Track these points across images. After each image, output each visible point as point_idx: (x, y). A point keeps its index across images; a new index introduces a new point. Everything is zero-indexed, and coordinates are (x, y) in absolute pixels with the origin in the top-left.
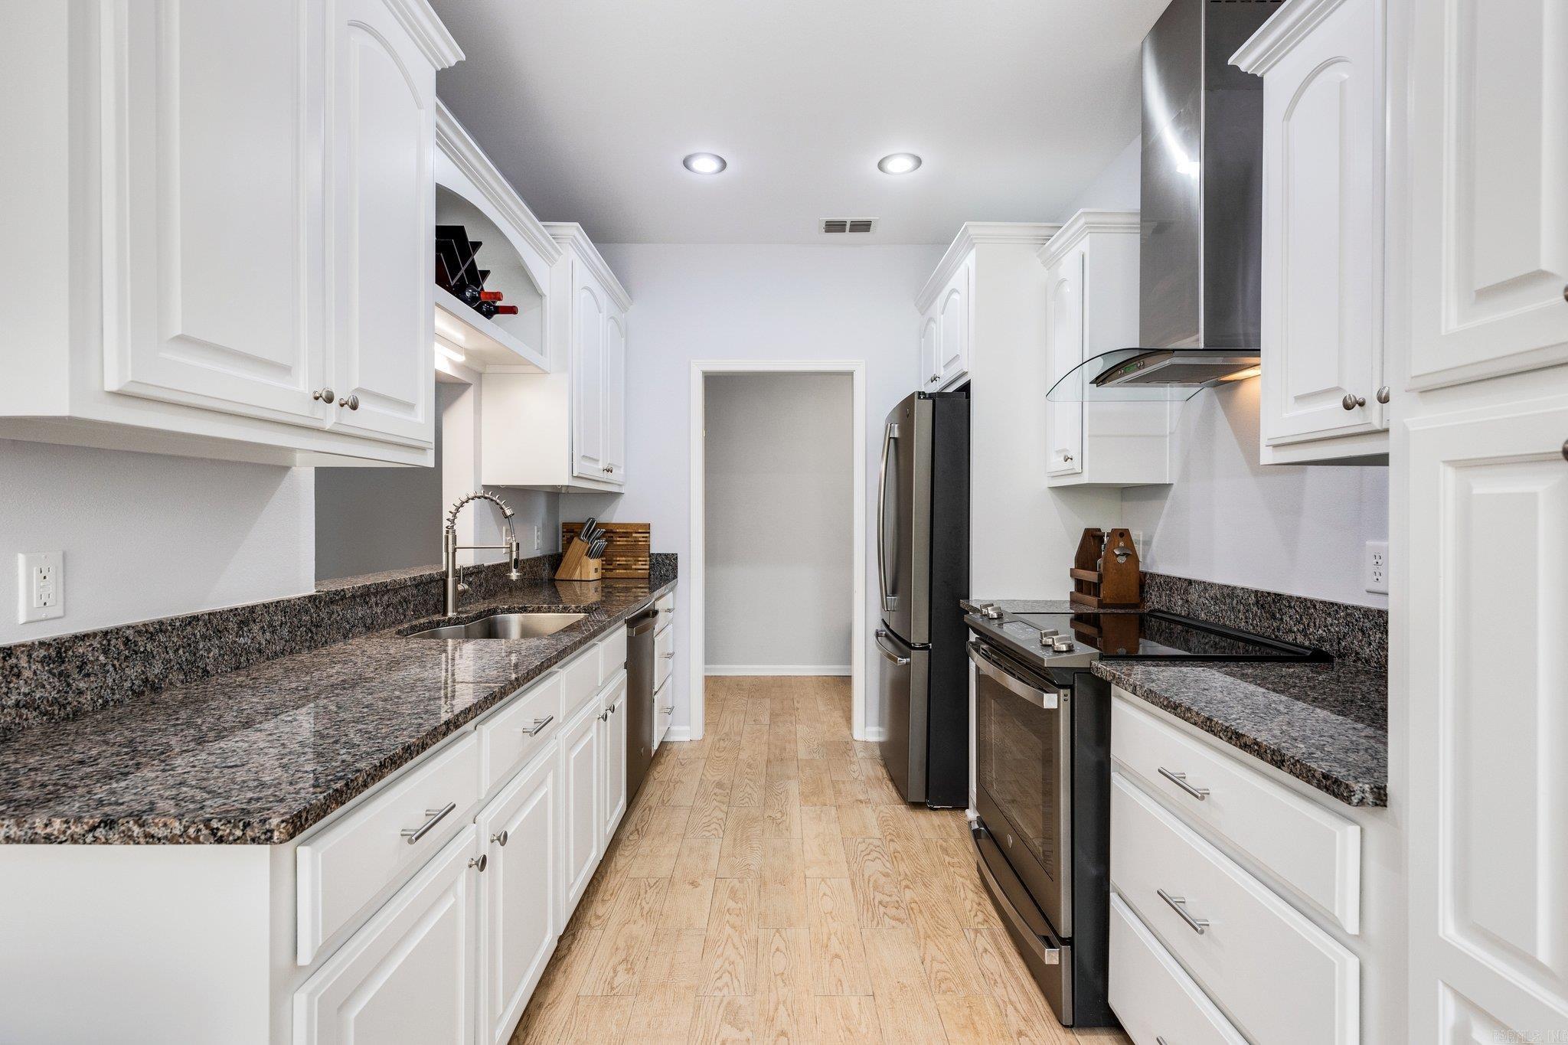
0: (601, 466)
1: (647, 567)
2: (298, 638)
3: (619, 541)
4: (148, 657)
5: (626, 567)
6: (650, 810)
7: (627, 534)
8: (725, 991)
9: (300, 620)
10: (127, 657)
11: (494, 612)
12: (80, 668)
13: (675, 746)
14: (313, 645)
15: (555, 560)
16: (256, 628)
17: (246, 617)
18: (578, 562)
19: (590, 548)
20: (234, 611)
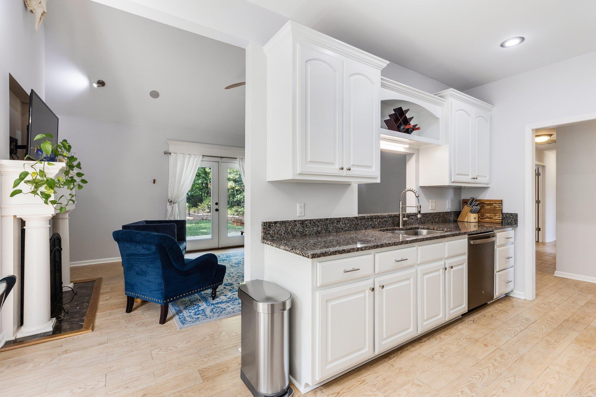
0: (470, 177)
1: (501, 219)
2: (352, 227)
3: (487, 207)
4: (318, 226)
5: (490, 218)
6: (484, 316)
7: (490, 204)
8: (474, 379)
9: (352, 223)
10: (314, 225)
11: (418, 228)
12: (306, 226)
13: (514, 299)
14: (356, 229)
15: (458, 214)
16: (341, 223)
17: (339, 220)
18: (466, 215)
19: (471, 209)
20: (336, 219)
